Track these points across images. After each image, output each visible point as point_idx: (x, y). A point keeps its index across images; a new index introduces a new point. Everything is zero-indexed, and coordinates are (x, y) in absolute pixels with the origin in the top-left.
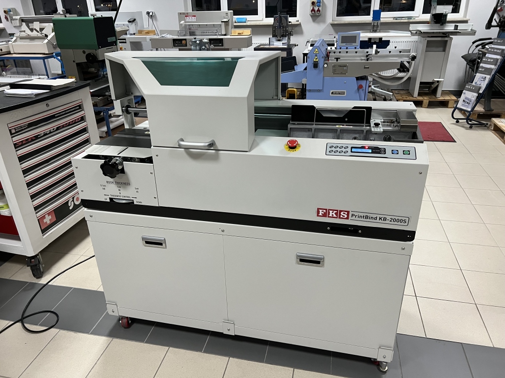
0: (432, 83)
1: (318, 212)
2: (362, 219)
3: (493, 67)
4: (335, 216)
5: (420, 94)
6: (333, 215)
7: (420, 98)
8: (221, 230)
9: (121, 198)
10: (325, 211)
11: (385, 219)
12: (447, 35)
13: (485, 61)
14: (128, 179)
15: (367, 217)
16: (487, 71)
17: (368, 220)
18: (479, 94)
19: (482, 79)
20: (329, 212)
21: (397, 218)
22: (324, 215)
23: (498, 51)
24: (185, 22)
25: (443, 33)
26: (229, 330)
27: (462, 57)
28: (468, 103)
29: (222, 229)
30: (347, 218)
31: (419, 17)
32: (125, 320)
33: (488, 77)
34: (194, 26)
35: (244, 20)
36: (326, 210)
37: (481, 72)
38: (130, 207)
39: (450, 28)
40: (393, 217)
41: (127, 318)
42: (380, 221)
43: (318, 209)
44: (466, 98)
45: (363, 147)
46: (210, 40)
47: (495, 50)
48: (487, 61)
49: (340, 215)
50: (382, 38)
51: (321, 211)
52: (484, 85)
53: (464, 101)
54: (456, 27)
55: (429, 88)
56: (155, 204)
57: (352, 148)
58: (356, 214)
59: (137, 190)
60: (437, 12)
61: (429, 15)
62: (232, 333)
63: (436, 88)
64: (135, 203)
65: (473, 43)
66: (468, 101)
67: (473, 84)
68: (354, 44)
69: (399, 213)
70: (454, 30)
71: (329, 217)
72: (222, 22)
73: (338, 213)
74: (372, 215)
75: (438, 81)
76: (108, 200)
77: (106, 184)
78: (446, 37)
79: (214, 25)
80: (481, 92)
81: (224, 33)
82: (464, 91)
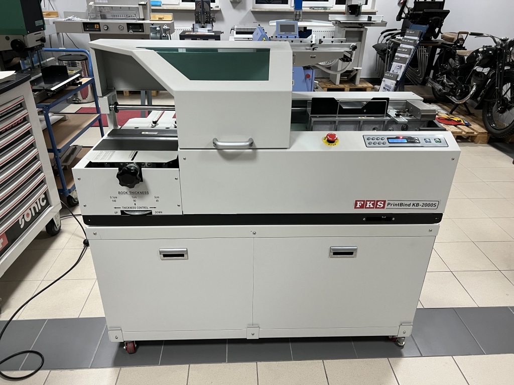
0: (351, 71)
1: (356, 204)
2: (398, 207)
3: (407, 56)
4: (372, 206)
5: (341, 82)
6: (370, 206)
7: (342, 86)
8: (252, 232)
9: (137, 209)
10: (362, 202)
11: (418, 205)
12: (362, 25)
13: (400, 51)
14: (146, 187)
15: (401, 205)
16: (402, 60)
17: (402, 207)
18: (397, 81)
19: (399, 67)
20: (367, 203)
21: (428, 203)
22: (362, 207)
23: (411, 41)
24: (95, 3)
25: (360, 24)
26: (253, 335)
27: (373, 46)
28: (388, 90)
29: (254, 231)
30: (383, 207)
31: (332, 7)
32: (130, 346)
33: (404, 66)
34: (105, 8)
35: (159, 4)
36: (364, 201)
37: (397, 61)
38: (148, 219)
39: (364, 19)
40: (425, 202)
41: (133, 341)
42: (414, 207)
43: (356, 201)
44: (386, 85)
45: (398, 138)
46: (128, 24)
47: (408, 41)
48: (402, 51)
49: (377, 204)
50: (306, 27)
51: (359, 203)
52: (400, 73)
53: (384, 88)
54: (370, 19)
55: (348, 76)
56: (178, 212)
57: (388, 139)
58: (391, 202)
59: (157, 199)
60: (353, 4)
61: (345, 6)
62: (256, 337)
63: (355, 76)
64: (154, 213)
65: (382, 33)
66: (387, 88)
67: (391, 72)
68: (293, 33)
69: (430, 197)
70: (368, 21)
71: (366, 208)
72: (139, 5)
73: (375, 204)
74: (406, 203)
75: (357, 70)
76: (119, 214)
77: (117, 195)
78: (361, 27)
79: (129, 7)
80: (398, 79)
81: (142, 17)
82: (384, 79)
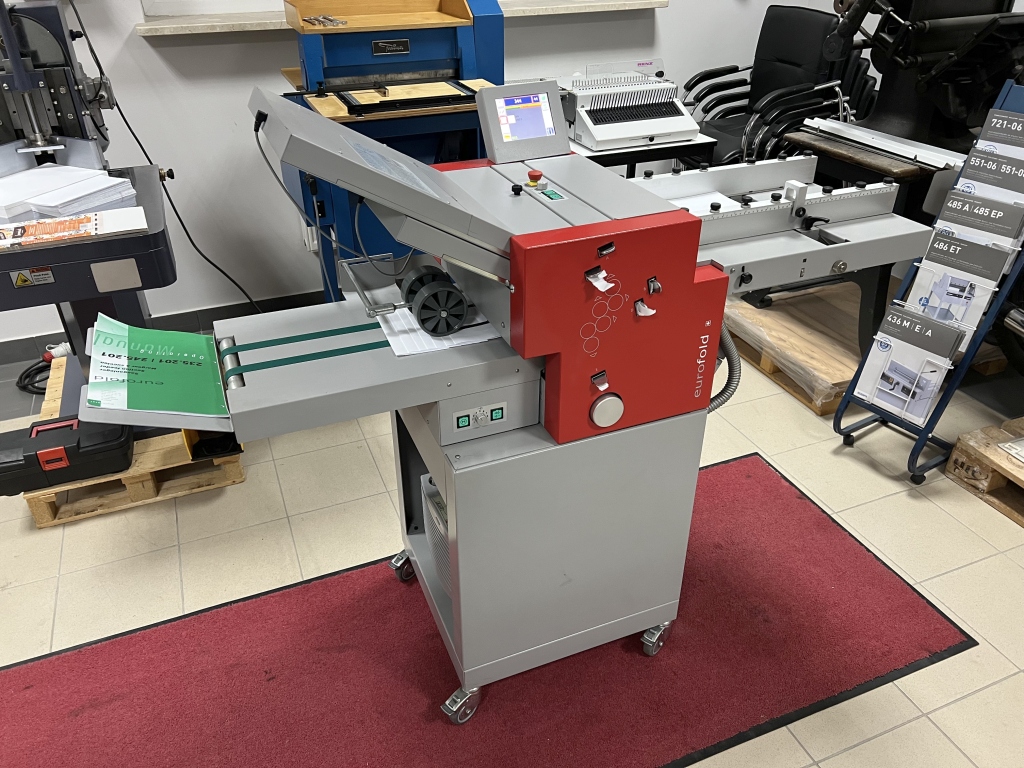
13: (961, 212)
16: (973, 258)
19: (956, 291)
28: (906, 391)
44: (895, 368)
48: (971, 214)
52: (968, 318)
53: (884, 377)
66: (904, 383)
67: (912, 304)
80: (963, 348)
82: (880, 336)
